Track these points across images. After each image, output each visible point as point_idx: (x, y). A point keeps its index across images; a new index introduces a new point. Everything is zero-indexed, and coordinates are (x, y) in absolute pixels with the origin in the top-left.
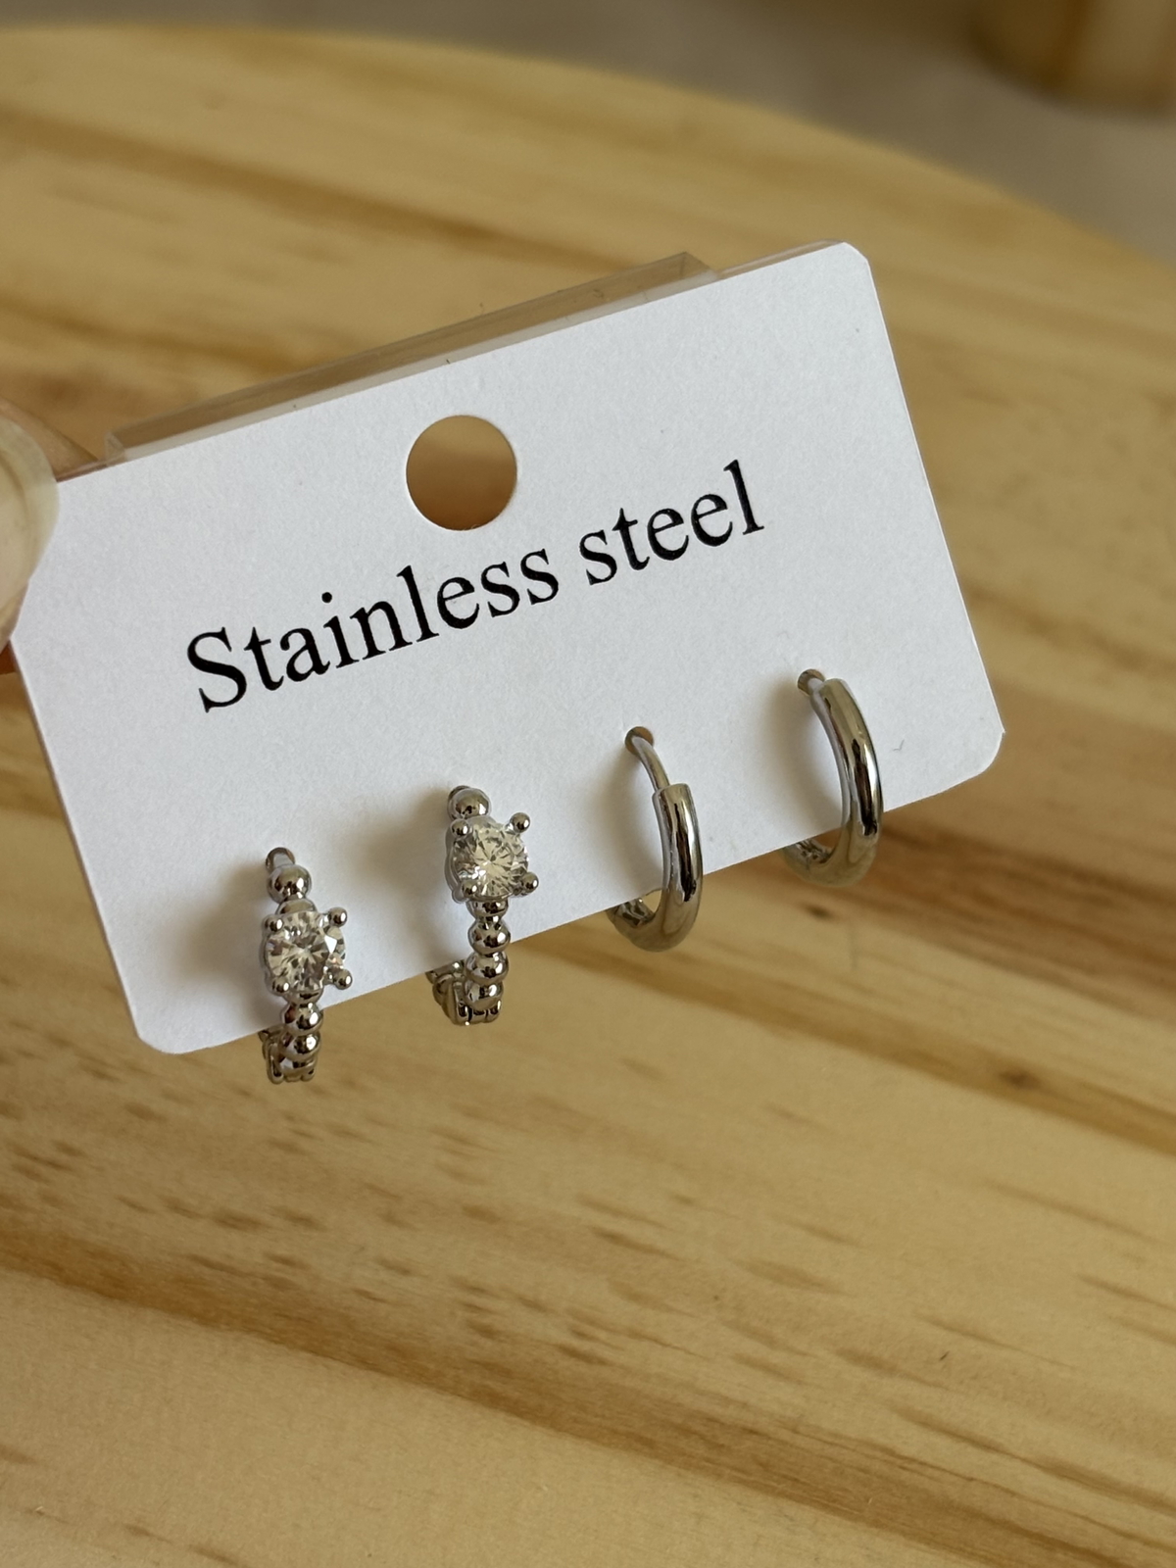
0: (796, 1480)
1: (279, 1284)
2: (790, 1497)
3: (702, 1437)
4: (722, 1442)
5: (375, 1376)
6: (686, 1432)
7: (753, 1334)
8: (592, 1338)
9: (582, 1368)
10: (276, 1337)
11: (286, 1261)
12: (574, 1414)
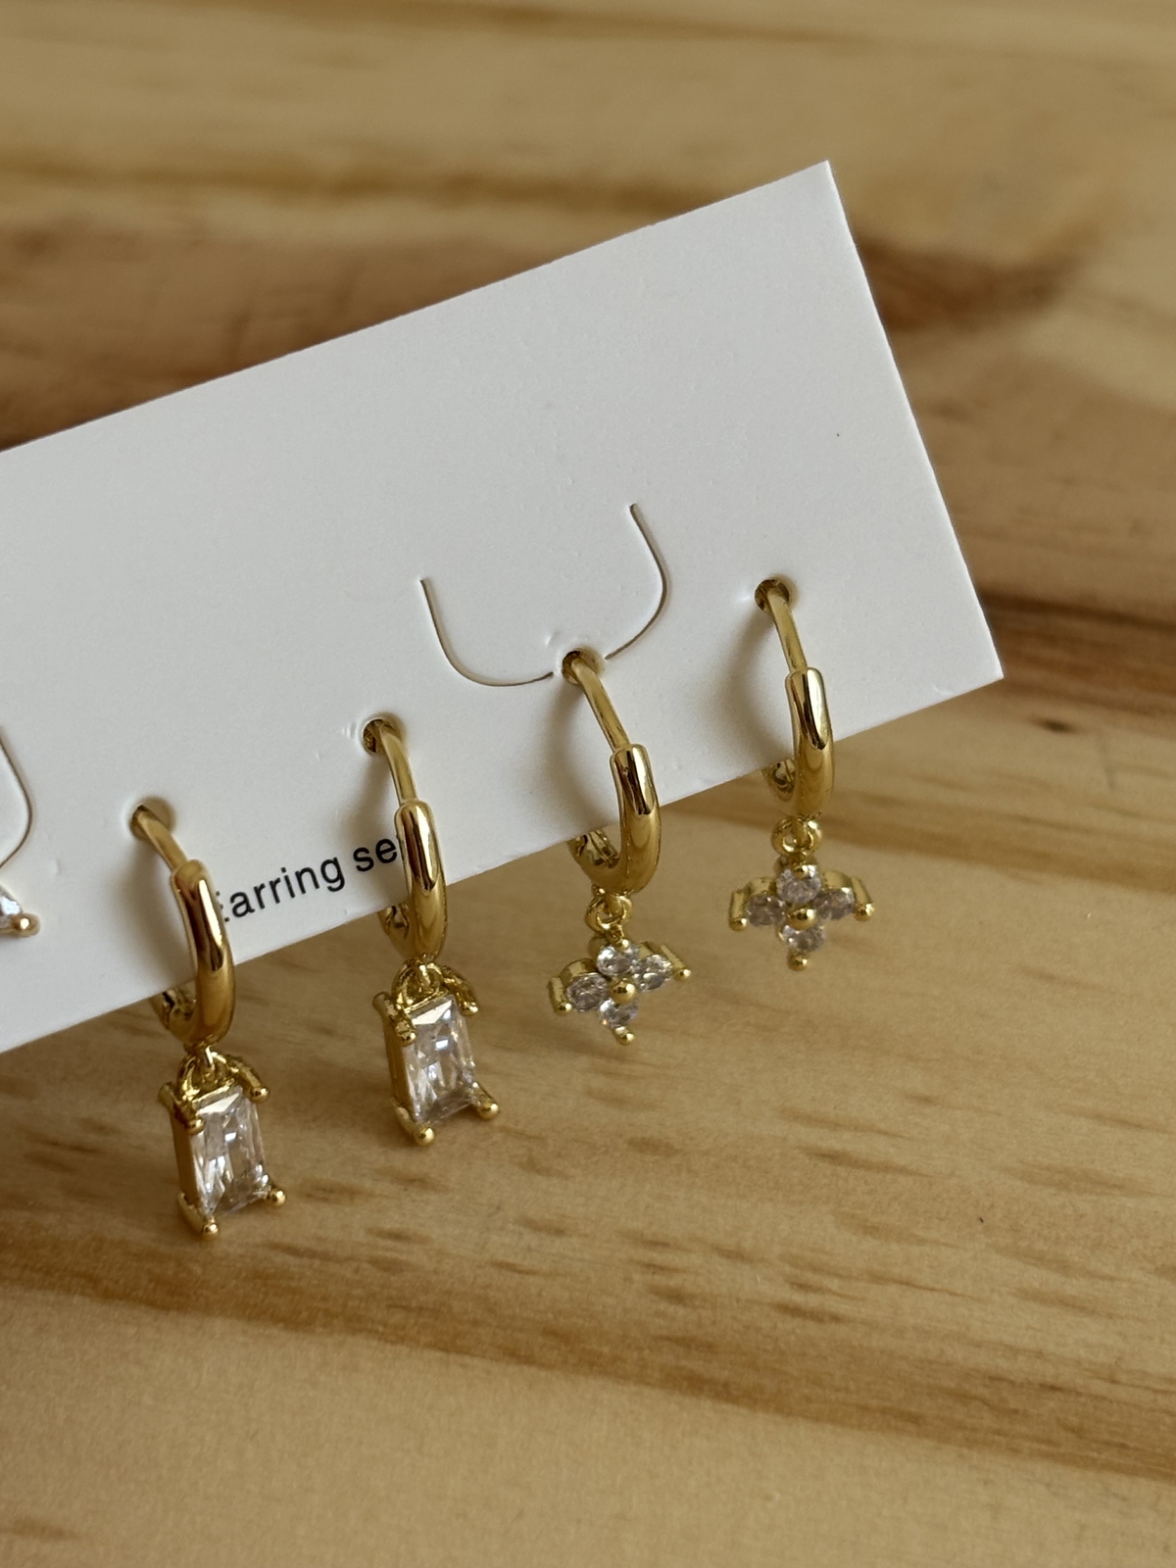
0: (1123, 1446)
1: (390, 1267)
2: (1117, 1469)
3: (985, 1402)
4: (1013, 1405)
6: (963, 1397)
7: (1039, 1260)
8: (819, 1290)
9: (812, 1328)
10: (393, 1336)
11: (396, 1236)
12: (806, 1391)
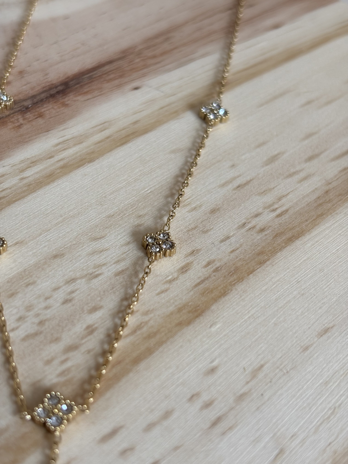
3: (324, 203)
4: (328, 200)
5: (268, 263)
7: (291, 175)
8: (277, 209)
9: (287, 216)
10: (240, 280)
11: (209, 264)
12: (304, 225)
